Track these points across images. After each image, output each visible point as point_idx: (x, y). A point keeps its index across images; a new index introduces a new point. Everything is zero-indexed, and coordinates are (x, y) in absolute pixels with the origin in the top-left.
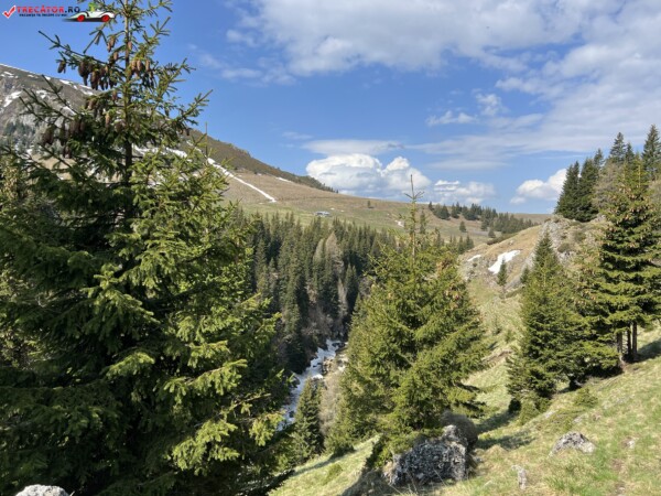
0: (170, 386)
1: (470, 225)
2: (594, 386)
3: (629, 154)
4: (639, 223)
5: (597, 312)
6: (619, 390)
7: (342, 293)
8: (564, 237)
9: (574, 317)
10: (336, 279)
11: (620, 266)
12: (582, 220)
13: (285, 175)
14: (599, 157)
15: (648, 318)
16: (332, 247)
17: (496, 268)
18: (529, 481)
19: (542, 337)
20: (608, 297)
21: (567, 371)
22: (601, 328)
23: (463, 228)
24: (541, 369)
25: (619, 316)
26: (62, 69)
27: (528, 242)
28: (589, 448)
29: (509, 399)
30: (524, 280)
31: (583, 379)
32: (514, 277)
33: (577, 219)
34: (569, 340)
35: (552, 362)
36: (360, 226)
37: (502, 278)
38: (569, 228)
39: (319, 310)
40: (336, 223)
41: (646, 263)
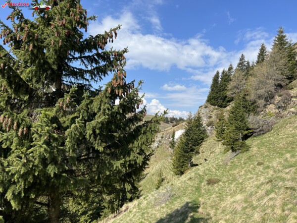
8: (210, 117)
33: (219, 106)
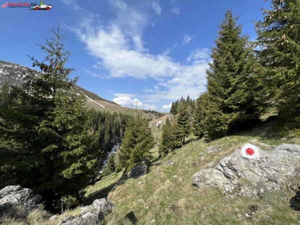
0: (62, 154)
1: (152, 115)
2: (176, 151)
3: (184, 101)
4: (185, 115)
5: (177, 134)
6: (181, 151)
7: (121, 131)
8: (171, 118)
9: (172, 135)
10: (120, 127)
11: (181, 124)
12: (175, 114)
13: (107, 101)
14: (178, 101)
15: (187, 135)
16: (119, 119)
17: (157, 125)
18: (159, 172)
19: (166, 140)
20: (179, 131)
21: (171, 147)
22: (178, 137)
23: (150, 115)
24: (165, 147)
25: (181, 134)
26: (34, 65)
27: (164, 118)
28: (172, 163)
29: (159, 155)
30: (163, 127)
31: (174, 149)
32: (161, 127)
34: (172, 140)
35: (168, 145)
36: (126, 114)
37: (159, 127)
38: (172, 116)
39: (115, 135)
40: (120, 113)
41: (186, 123)
